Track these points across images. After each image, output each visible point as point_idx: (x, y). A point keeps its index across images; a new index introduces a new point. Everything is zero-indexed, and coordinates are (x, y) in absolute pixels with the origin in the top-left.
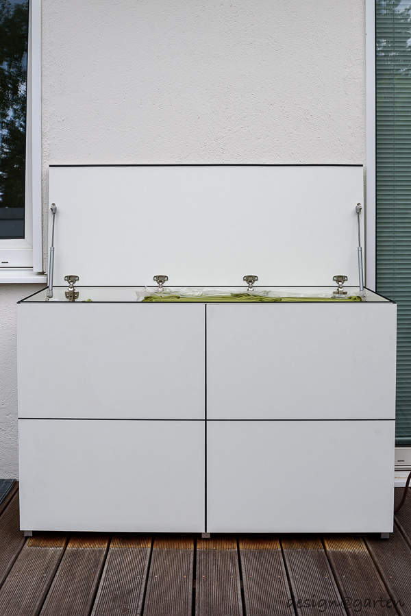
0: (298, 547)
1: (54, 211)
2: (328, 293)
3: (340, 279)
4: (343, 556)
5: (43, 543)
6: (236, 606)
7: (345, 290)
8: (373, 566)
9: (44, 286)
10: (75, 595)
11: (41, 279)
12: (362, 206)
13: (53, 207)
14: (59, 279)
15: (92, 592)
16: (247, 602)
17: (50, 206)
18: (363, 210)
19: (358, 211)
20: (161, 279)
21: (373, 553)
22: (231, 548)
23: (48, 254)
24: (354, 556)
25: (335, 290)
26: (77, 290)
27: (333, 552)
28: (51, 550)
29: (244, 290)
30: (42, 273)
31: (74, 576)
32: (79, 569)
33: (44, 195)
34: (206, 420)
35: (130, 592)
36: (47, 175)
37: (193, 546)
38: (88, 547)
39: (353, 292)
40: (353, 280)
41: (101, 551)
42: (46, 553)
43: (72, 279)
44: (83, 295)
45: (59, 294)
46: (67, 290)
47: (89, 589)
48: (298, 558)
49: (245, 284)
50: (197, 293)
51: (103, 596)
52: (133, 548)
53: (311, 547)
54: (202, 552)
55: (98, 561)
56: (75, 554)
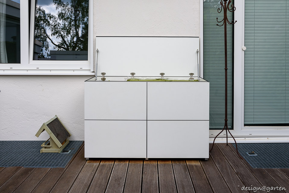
0: (177, 163)
1: (98, 51)
2: (188, 79)
3: (192, 74)
4: (192, 166)
5: (92, 162)
6: (156, 183)
7: (193, 78)
8: (202, 169)
9: (94, 76)
10: (102, 179)
11: (93, 74)
12: (199, 50)
13: (97, 50)
14: (99, 74)
15: (108, 178)
16: (160, 181)
17: (96, 50)
18: (199, 52)
19: (197, 52)
20: (133, 74)
21: (202, 165)
22: (155, 163)
23: (95, 66)
24: (196, 166)
25: (190, 78)
26: (105, 77)
27: (189, 165)
28: (95, 164)
29: (160, 78)
30: (94, 72)
31: (102, 173)
32: (104, 171)
33: (94, 47)
34: (147, 120)
35: (121, 178)
36: (95, 40)
37: (142, 163)
38: (107, 163)
39: (196, 79)
40: (196, 74)
41: (112, 165)
42: (93, 165)
43: (103, 74)
44: (107, 79)
45: (99, 79)
46: (102, 77)
48: (177, 166)
49: (161, 76)
50: (145, 78)
51: (112, 179)
52: (123, 163)
53: (182, 163)
54: (146, 165)
55: (110, 168)
56: (103, 166)
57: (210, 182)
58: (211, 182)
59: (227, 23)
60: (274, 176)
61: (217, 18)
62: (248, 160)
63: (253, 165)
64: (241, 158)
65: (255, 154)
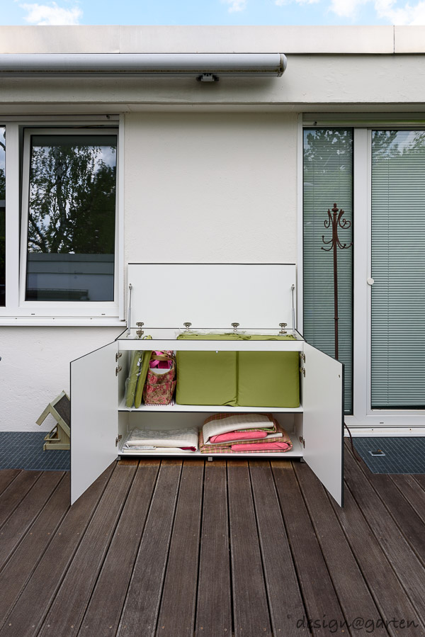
0: (257, 464)
1: (131, 288)
2: (277, 332)
3: (283, 325)
4: (280, 470)
5: (126, 463)
6: (224, 492)
7: (286, 331)
9: (125, 328)
10: (145, 487)
11: (123, 324)
12: (295, 286)
14: (133, 325)
15: (153, 485)
16: (229, 490)
17: (129, 285)
19: (293, 289)
20: (188, 324)
21: (295, 469)
22: (222, 465)
23: (127, 310)
24: (285, 470)
25: (280, 331)
26: (143, 330)
27: (276, 469)
28: (131, 467)
29: (231, 331)
30: (124, 321)
31: (144, 479)
32: (146, 476)
33: (126, 280)
35: (172, 485)
36: (127, 268)
37: (203, 465)
38: (149, 465)
39: (290, 332)
40: (290, 325)
41: (156, 467)
42: (128, 468)
43: (140, 324)
44: (146, 333)
45: (133, 334)
46: (137, 330)
47: (151, 484)
48: (256, 469)
49: (232, 327)
50: (207, 332)
51: (158, 487)
52: (173, 466)
53: (264, 465)
54: (208, 468)
55: (155, 472)
56: (143, 469)
57: (303, 491)
58: (305, 491)
59: (338, 247)
60: (400, 485)
61: (323, 237)
62: (368, 462)
63: (374, 469)
64: (357, 459)
65: (381, 454)
